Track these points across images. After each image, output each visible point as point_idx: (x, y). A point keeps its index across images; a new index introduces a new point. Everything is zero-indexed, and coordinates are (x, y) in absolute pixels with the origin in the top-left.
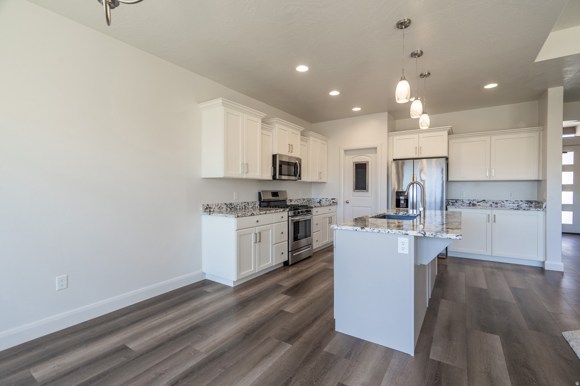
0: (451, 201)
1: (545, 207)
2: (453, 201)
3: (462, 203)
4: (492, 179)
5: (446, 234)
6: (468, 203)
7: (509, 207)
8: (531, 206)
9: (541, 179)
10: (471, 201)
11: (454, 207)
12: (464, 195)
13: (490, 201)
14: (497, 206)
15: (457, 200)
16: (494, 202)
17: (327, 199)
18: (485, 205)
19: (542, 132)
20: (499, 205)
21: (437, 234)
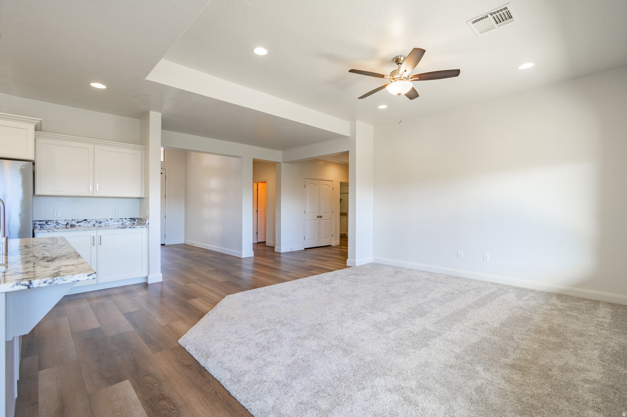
0: (38, 223)
1: (148, 224)
2: (41, 223)
3: (55, 224)
4: (96, 195)
5: (71, 276)
6: (65, 224)
7: (113, 226)
8: (134, 224)
9: (143, 197)
10: (68, 222)
11: (45, 231)
12: (59, 213)
13: (92, 220)
14: (101, 225)
15: (48, 221)
16: (98, 221)
18: (87, 225)
19: (144, 152)
20: (103, 224)
21: (55, 279)
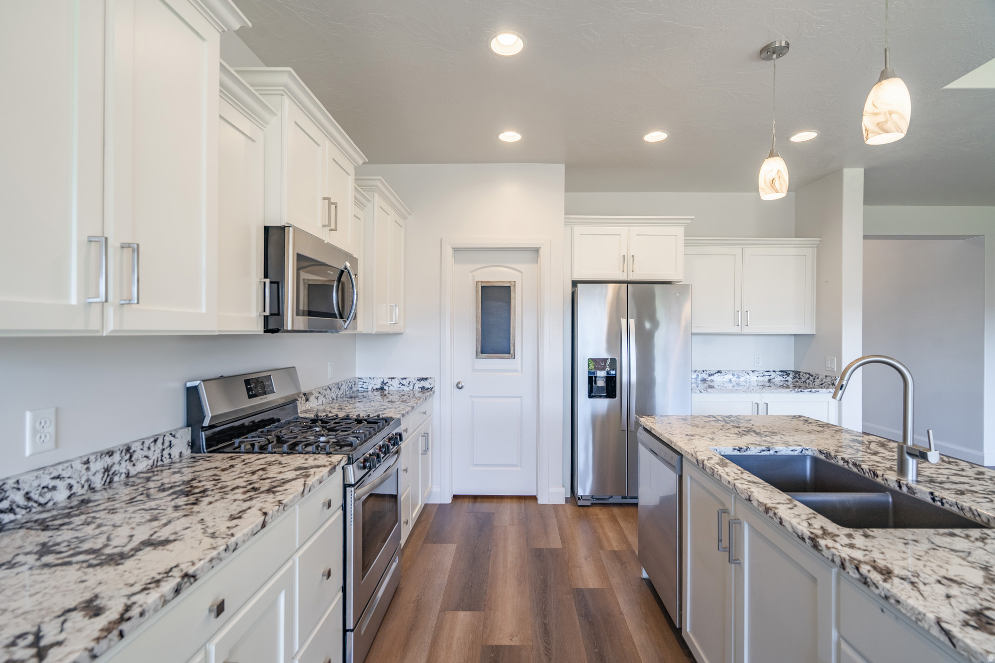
4: (744, 331)
7: (757, 384)
8: (788, 381)
9: (815, 332)
10: (698, 374)
13: (728, 373)
17: (405, 379)
18: (721, 380)
19: (816, 249)
